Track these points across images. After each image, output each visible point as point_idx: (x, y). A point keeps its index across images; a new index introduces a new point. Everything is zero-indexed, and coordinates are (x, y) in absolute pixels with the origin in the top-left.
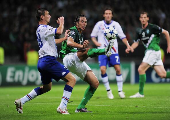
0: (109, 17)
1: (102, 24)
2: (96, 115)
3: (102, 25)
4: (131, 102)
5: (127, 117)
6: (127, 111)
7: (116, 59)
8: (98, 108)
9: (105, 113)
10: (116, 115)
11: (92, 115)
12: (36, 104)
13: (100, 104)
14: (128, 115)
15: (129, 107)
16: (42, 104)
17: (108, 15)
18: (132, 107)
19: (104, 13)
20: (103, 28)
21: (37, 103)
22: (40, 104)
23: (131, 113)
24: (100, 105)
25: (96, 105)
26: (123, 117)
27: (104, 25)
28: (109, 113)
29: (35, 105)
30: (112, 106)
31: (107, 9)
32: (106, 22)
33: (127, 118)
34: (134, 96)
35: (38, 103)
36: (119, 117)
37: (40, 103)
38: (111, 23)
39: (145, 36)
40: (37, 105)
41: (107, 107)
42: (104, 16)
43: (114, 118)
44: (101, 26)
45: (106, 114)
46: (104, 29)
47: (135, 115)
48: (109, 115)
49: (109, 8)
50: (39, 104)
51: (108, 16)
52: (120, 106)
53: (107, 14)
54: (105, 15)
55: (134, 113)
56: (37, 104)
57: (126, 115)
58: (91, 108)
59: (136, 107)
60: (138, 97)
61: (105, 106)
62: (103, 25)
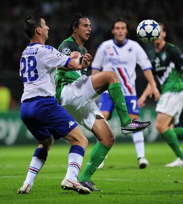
0: (123, 34)
1: (110, 45)
2: (107, 196)
3: (109, 48)
4: (167, 175)
5: (160, 199)
6: (160, 189)
7: (133, 104)
8: (111, 184)
9: (122, 192)
10: (141, 196)
11: (100, 197)
12: (5, 177)
13: (115, 178)
14: (161, 196)
15: (164, 182)
16: (16, 177)
17: (121, 30)
18: (169, 182)
19: (113, 28)
20: (111, 52)
21: (7, 175)
22: (13, 178)
23: (166, 192)
24: (114, 180)
25: (106, 180)
26: (153, 200)
27: (114, 47)
28: (129, 192)
29: (4, 179)
30: (135, 180)
31: (119, 20)
32: (116, 42)
33: (159, 202)
34: (172, 165)
35: (9, 175)
36: (146, 200)
37: (13, 175)
38: (126, 43)
39: (159, 65)
40: (7, 179)
41: (126, 182)
42: (113, 32)
43: (137, 201)
44: (108, 50)
45: (124, 194)
46: (112, 54)
47: (174, 196)
48: (128, 196)
49: (121, 19)
50: (10, 177)
51: (120, 33)
52: (148, 182)
53: (118, 28)
54: (116, 31)
55: (172, 192)
56: (8, 177)
57: (158, 196)
58: (99, 185)
59: (176, 182)
60: (179, 166)
61: (123, 180)
62: (111, 47)
